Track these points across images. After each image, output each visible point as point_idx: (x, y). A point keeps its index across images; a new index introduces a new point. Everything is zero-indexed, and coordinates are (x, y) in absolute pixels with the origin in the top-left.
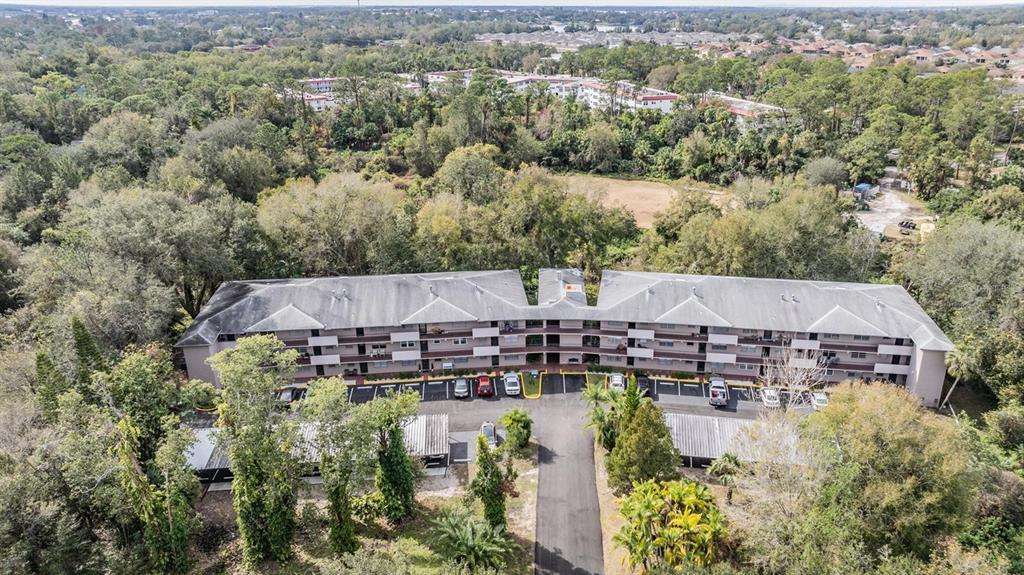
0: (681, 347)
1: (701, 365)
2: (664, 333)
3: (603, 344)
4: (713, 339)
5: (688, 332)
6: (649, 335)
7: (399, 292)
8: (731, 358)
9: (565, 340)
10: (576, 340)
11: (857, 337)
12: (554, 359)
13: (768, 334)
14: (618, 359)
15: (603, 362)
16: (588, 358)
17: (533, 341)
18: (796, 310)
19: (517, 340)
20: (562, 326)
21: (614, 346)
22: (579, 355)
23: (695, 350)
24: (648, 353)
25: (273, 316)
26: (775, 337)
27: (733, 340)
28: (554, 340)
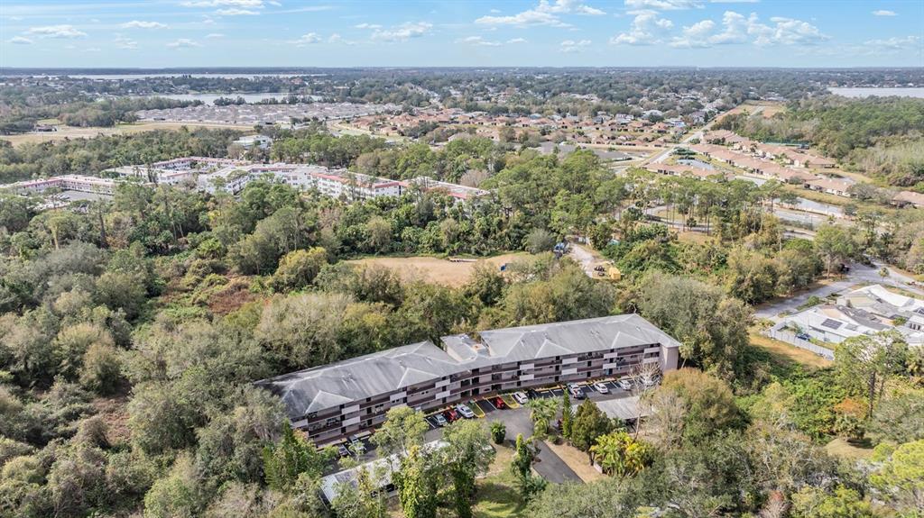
0: (546, 370)
1: (557, 378)
2: (539, 364)
3: (504, 377)
4: (565, 362)
5: (550, 361)
6: (532, 366)
7: (380, 368)
8: (574, 371)
9: (483, 379)
10: (487, 378)
11: (632, 347)
12: (476, 392)
13: (590, 354)
14: (512, 384)
15: (503, 388)
16: (493, 387)
17: (464, 384)
18: (600, 337)
19: (457, 385)
20: (480, 371)
21: (510, 377)
22: (489, 386)
23: (553, 370)
24: (531, 377)
25: (315, 400)
26: (594, 355)
27: (575, 360)
28: (476, 381)
